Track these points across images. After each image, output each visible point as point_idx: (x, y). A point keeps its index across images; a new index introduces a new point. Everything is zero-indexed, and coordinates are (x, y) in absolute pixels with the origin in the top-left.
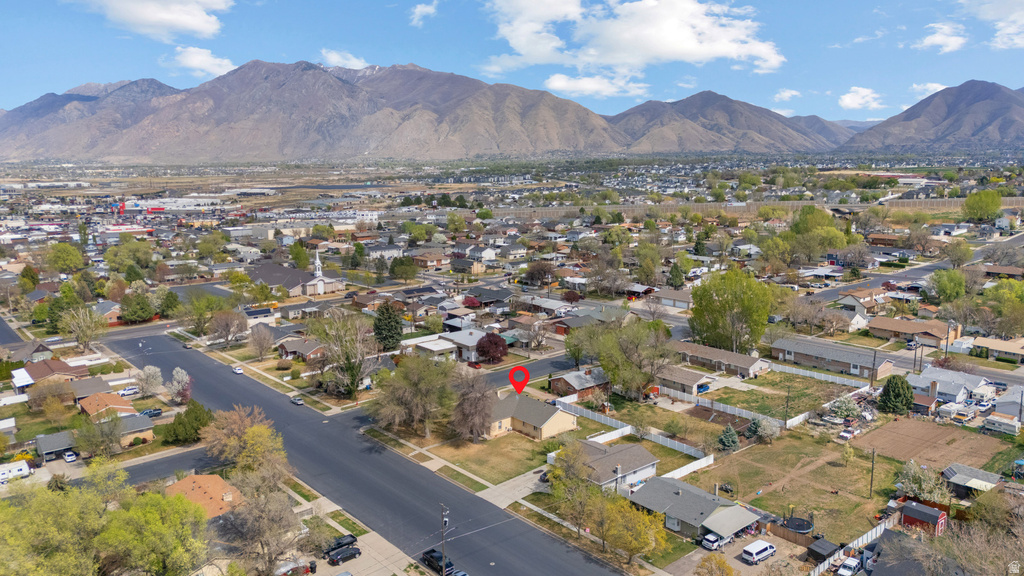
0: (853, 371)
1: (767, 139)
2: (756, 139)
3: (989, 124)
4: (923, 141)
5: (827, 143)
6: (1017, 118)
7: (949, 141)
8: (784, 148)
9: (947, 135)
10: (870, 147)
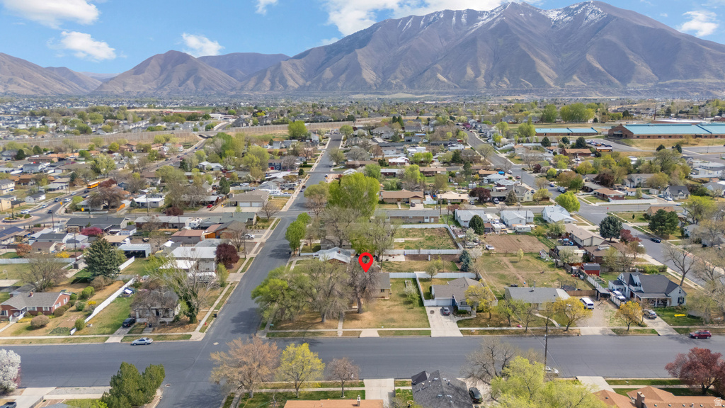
0: (426, 220)
1: (32, 84)
2: (22, 84)
3: (187, 79)
4: (150, 89)
5: (81, 88)
6: (202, 76)
7: (166, 90)
8: (48, 92)
9: (164, 86)
10: (116, 92)
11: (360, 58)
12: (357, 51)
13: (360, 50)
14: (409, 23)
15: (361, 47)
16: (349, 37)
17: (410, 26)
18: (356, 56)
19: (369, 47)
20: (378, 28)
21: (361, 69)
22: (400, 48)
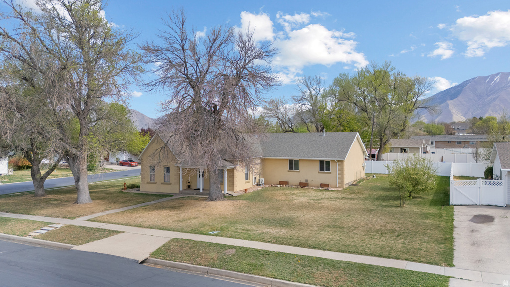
11: (451, 107)
12: (449, 102)
13: (452, 101)
14: (497, 79)
15: (452, 98)
16: (442, 92)
17: (498, 80)
18: (448, 105)
19: (460, 98)
20: (467, 84)
21: (452, 115)
22: (489, 98)
